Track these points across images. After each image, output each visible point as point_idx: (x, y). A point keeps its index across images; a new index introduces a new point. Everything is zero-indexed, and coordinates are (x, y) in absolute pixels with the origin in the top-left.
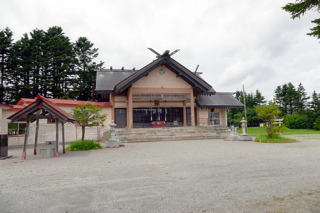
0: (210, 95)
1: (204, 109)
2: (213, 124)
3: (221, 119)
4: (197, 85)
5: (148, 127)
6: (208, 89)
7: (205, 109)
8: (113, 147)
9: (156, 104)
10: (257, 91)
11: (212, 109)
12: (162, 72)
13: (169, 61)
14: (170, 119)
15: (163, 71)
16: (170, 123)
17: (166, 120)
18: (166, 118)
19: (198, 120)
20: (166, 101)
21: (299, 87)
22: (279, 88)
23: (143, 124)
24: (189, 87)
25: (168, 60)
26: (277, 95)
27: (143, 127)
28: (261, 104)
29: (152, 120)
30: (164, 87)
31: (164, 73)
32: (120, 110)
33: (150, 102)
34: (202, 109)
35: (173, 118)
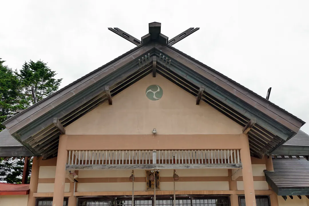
1: (292, 197)
4: (255, 119)
6: (292, 128)
7: (295, 197)
9: (150, 184)
12: (154, 93)
13: (163, 54)
15: (159, 90)
24: (236, 129)
25: (161, 52)
30: (161, 131)
31: (160, 94)
34: (285, 198)
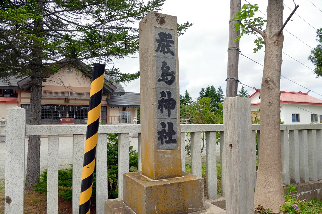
0: (120, 95)
1: (113, 107)
2: (124, 122)
3: (131, 117)
5: (57, 124)
6: (113, 90)
7: (115, 108)
8: (2, 142)
9: (66, 102)
10: (186, 92)
11: (124, 108)
12: (70, 71)
14: (79, 116)
15: (72, 70)
16: (79, 121)
17: (75, 117)
18: (75, 115)
19: (108, 117)
20: (75, 99)
21: (219, 90)
22: (203, 89)
23: (51, 121)
26: (201, 96)
27: (51, 124)
28: (189, 104)
29: (60, 116)
30: (71, 86)
31: (72, 72)
32: (28, 106)
33: (59, 99)
34: (111, 107)
35: (83, 116)
